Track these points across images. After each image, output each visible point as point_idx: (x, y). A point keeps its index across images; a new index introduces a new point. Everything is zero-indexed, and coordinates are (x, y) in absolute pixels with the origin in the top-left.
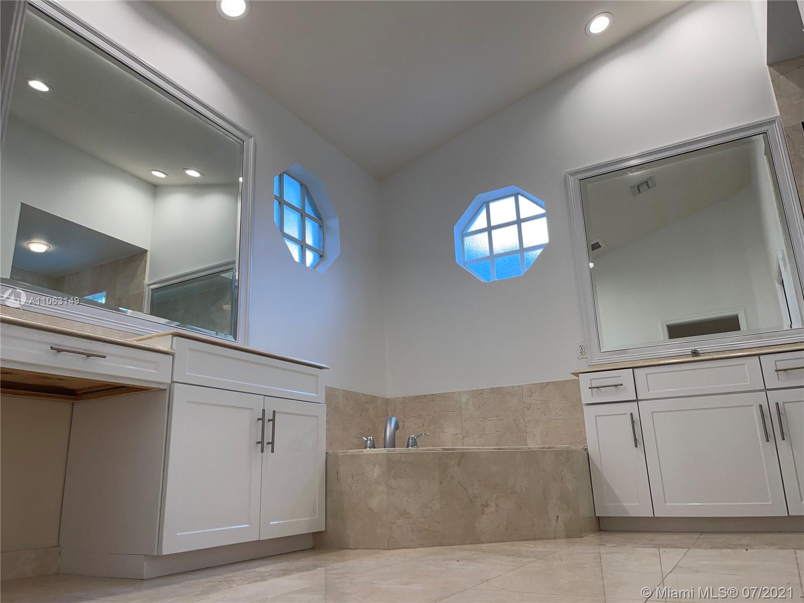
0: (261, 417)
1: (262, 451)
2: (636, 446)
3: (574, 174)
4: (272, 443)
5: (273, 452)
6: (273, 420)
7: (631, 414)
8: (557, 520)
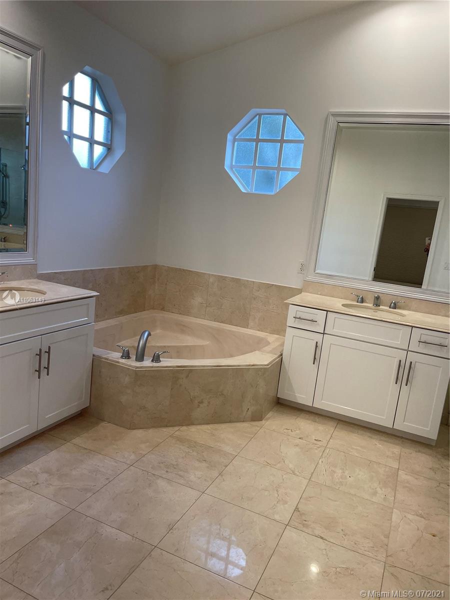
0: (39, 353)
1: (39, 378)
2: (314, 364)
3: (335, 115)
4: (48, 368)
5: (48, 375)
6: (49, 352)
7: (317, 342)
8: (247, 411)
